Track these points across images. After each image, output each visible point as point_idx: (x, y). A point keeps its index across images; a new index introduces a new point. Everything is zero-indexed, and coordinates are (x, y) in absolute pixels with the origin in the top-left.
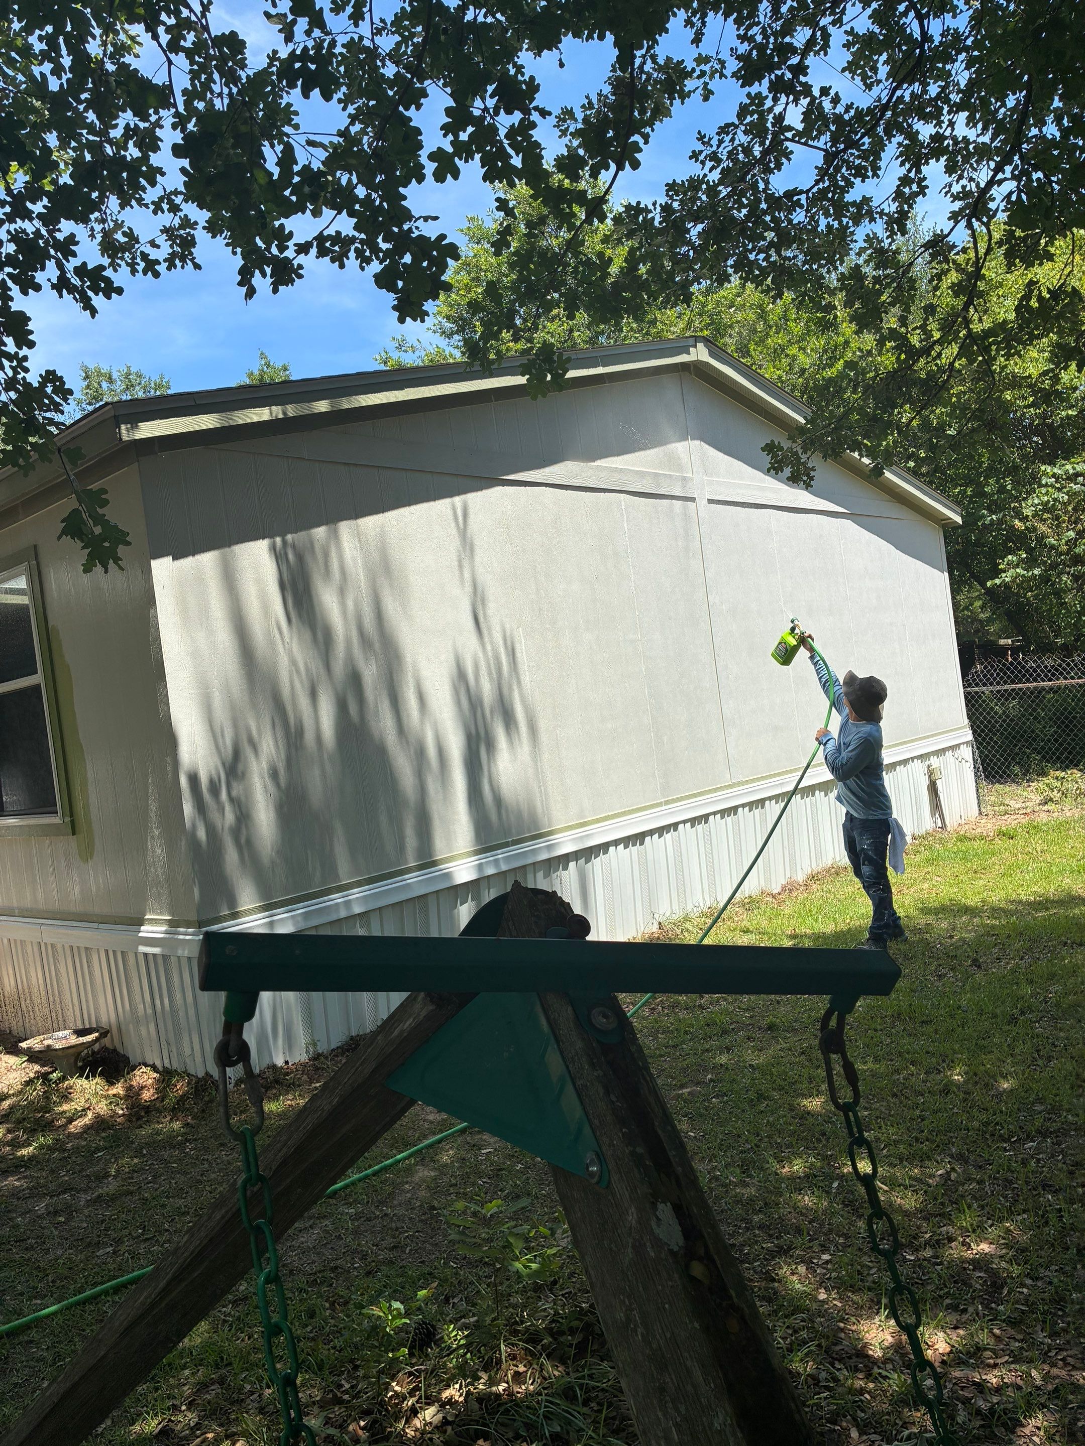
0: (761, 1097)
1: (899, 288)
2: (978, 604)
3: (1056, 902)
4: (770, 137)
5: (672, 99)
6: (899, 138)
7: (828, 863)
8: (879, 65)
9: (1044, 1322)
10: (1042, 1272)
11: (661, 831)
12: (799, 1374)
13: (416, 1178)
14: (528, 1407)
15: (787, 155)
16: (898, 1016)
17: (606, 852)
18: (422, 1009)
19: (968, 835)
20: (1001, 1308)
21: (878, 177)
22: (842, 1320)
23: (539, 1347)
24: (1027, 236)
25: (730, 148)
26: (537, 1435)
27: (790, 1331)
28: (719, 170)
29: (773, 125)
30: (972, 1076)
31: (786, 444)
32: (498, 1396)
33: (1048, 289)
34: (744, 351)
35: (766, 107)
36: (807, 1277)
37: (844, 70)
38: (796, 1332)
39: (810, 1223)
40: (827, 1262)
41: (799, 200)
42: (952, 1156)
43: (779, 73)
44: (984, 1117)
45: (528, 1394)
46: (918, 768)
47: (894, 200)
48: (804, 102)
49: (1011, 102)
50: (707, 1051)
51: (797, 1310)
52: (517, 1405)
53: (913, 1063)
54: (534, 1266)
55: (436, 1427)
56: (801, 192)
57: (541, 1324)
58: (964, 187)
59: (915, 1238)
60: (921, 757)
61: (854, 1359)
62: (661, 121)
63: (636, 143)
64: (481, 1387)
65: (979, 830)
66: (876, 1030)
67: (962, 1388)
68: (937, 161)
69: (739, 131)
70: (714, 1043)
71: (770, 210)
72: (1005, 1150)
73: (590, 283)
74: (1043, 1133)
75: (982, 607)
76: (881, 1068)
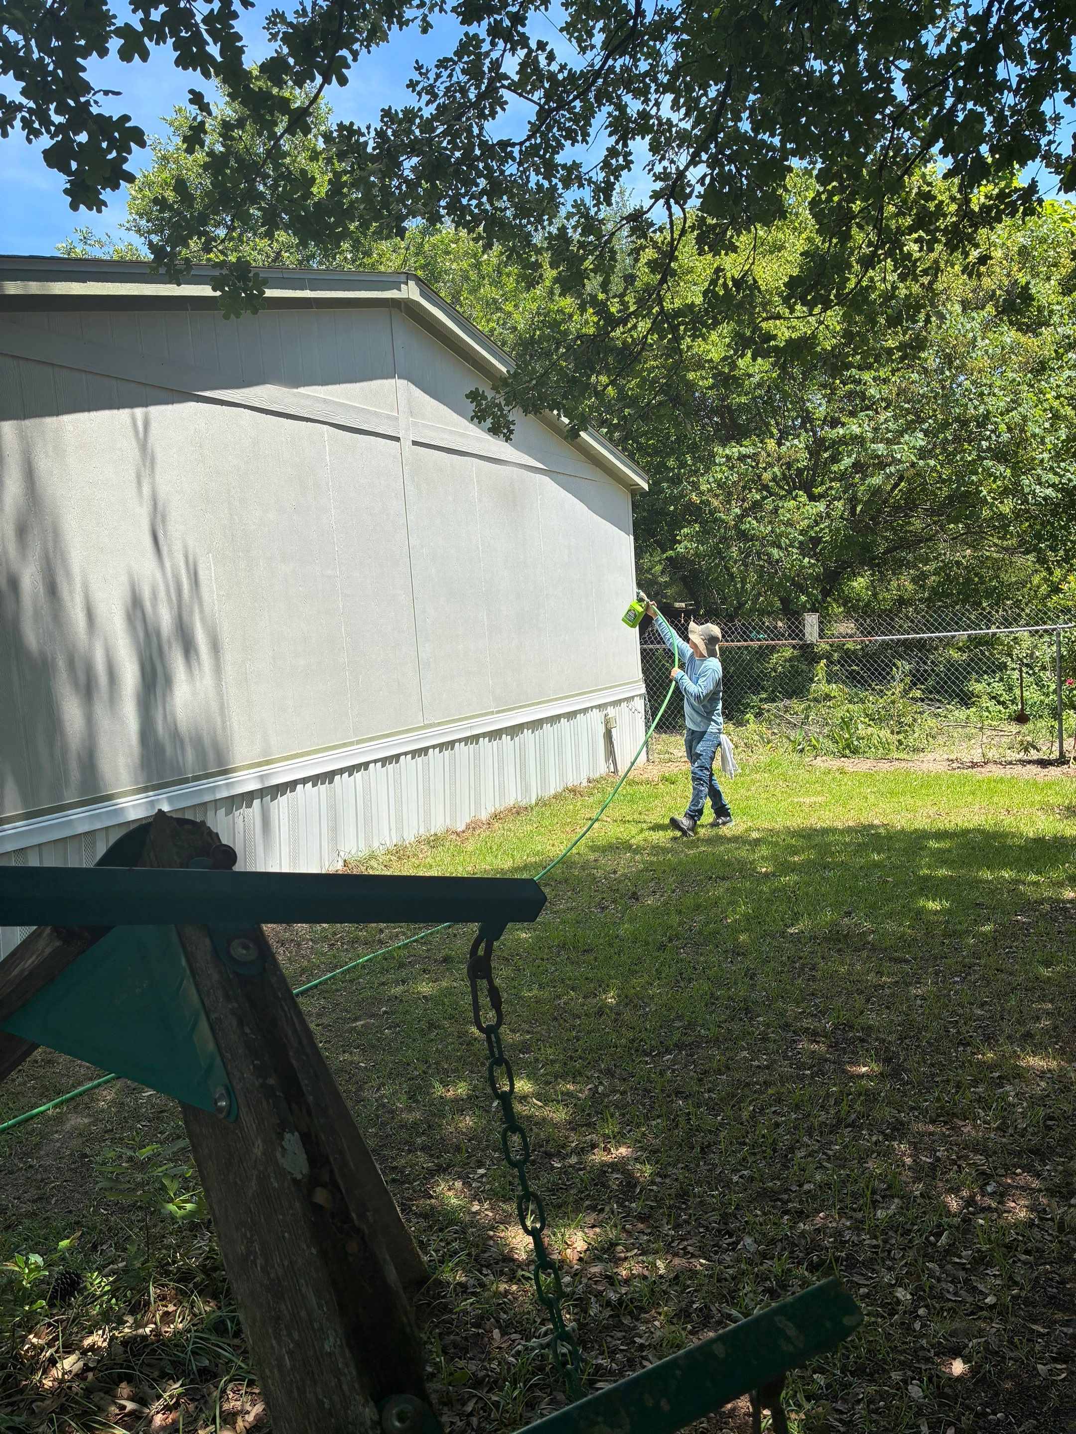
0: (432, 1026)
1: (601, 256)
2: (658, 568)
3: (706, 841)
4: (486, 81)
5: (390, 23)
6: (608, 108)
7: (510, 802)
8: (595, 32)
9: (669, 1216)
10: (671, 1170)
11: (352, 770)
12: (449, 1283)
13: (67, 1127)
14: (176, 1345)
15: (503, 104)
16: (563, 946)
17: (293, 790)
18: (47, 946)
19: (636, 779)
20: (633, 1205)
21: (587, 143)
22: (493, 1228)
23: (191, 1285)
24: (716, 225)
25: (448, 84)
26: (184, 1371)
27: (443, 1244)
28: (435, 104)
29: (490, 70)
30: (626, 1000)
31: (490, 394)
32: (145, 1338)
33: (733, 277)
34: (456, 296)
35: (483, 50)
36: (462, 1192)
37: (562, 30)
38: (448, 1244)
39: (469, 1141)
40: (482, 1176)
41: (512, 152)
42: (601, 1072)
43: (498, 17)
44: (631, 1035)
45: (177, 1333)
46: (596, 717)
47: (602, 169)
48: (522, 53)
49: (712, 92)
50: (383, 984)
51: (452, 1222)
52: (164, 1344)
53: (573, 989)
54: (189, 1206)
55: (77, 1375)
56: (513, 145)
57: (194, 1262)
58: (665, 168)
59: (563, 1148)
60: (599, 707)
61: (501, 1264)
62: (378, 44)
63: (344, 58)
64: (127, 1330)
65: (646, 776)
66: (542, 959)
67: (596, 1282)
68: (643, 138)
69: (458, 70)
70: (391, 976)
71: (483, 158)
72: (647, 1063)
73: (291, 201)
74: (679, 1047)
75: (663, 572)
76: (545, 994)
